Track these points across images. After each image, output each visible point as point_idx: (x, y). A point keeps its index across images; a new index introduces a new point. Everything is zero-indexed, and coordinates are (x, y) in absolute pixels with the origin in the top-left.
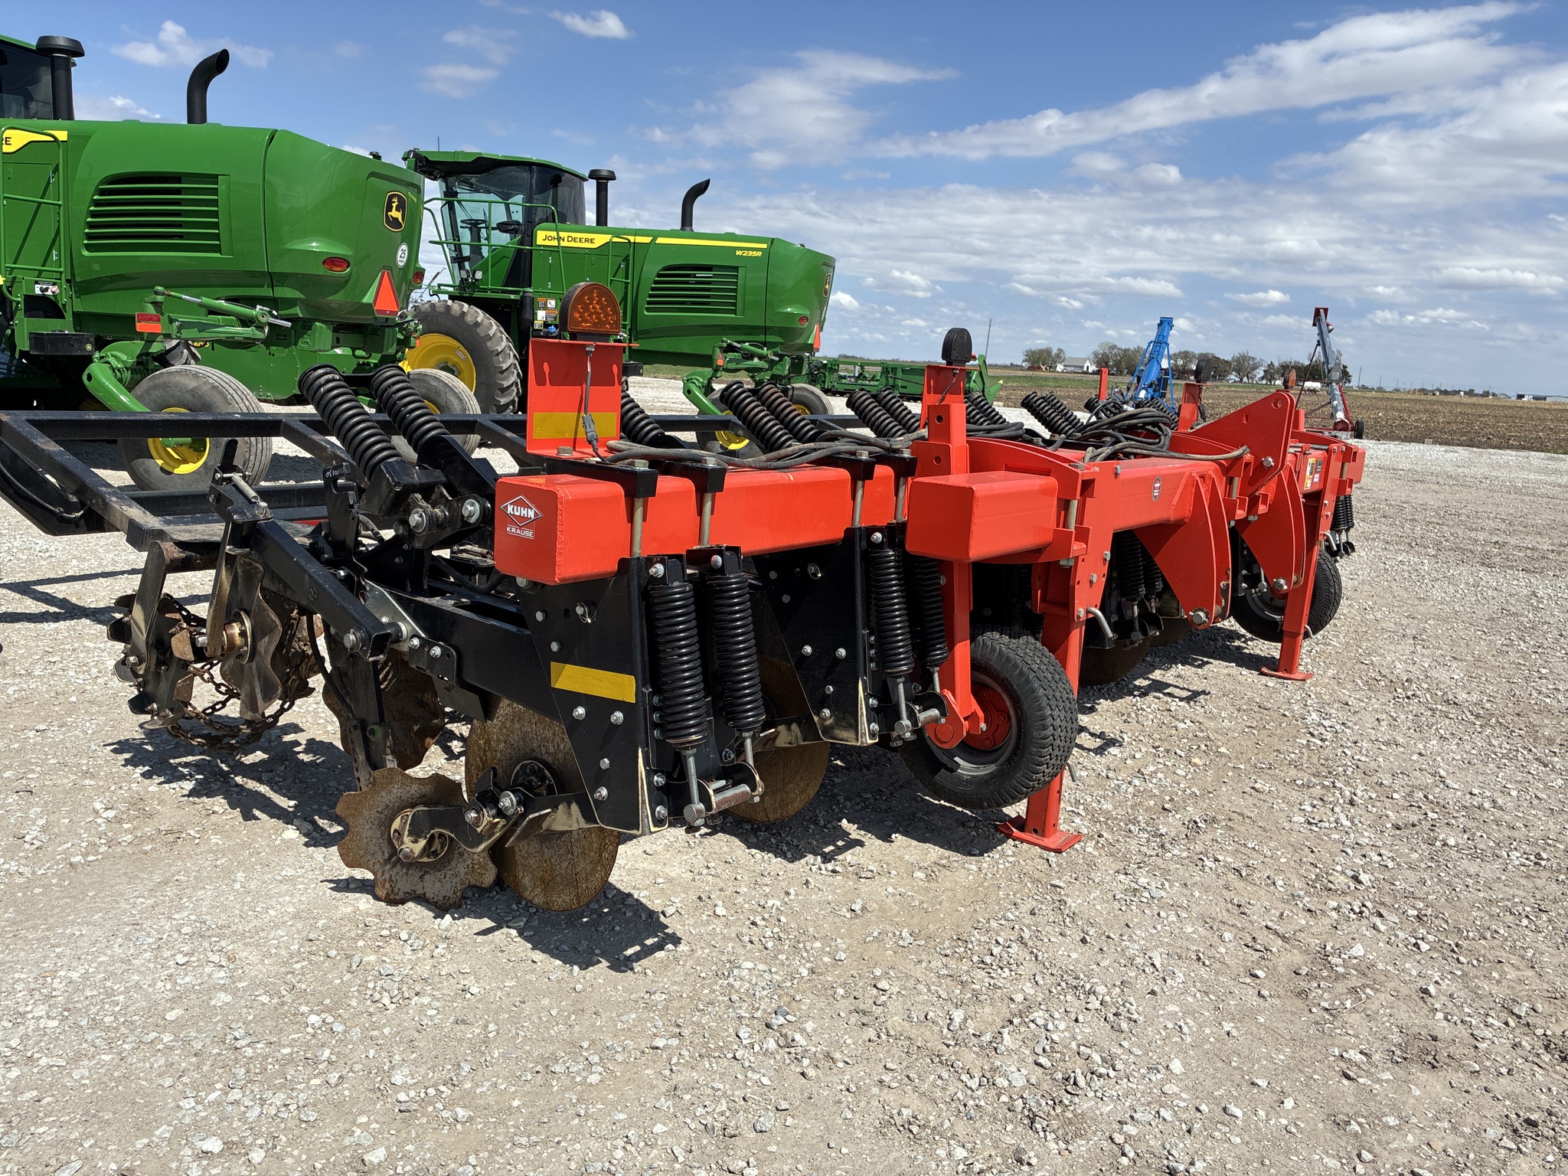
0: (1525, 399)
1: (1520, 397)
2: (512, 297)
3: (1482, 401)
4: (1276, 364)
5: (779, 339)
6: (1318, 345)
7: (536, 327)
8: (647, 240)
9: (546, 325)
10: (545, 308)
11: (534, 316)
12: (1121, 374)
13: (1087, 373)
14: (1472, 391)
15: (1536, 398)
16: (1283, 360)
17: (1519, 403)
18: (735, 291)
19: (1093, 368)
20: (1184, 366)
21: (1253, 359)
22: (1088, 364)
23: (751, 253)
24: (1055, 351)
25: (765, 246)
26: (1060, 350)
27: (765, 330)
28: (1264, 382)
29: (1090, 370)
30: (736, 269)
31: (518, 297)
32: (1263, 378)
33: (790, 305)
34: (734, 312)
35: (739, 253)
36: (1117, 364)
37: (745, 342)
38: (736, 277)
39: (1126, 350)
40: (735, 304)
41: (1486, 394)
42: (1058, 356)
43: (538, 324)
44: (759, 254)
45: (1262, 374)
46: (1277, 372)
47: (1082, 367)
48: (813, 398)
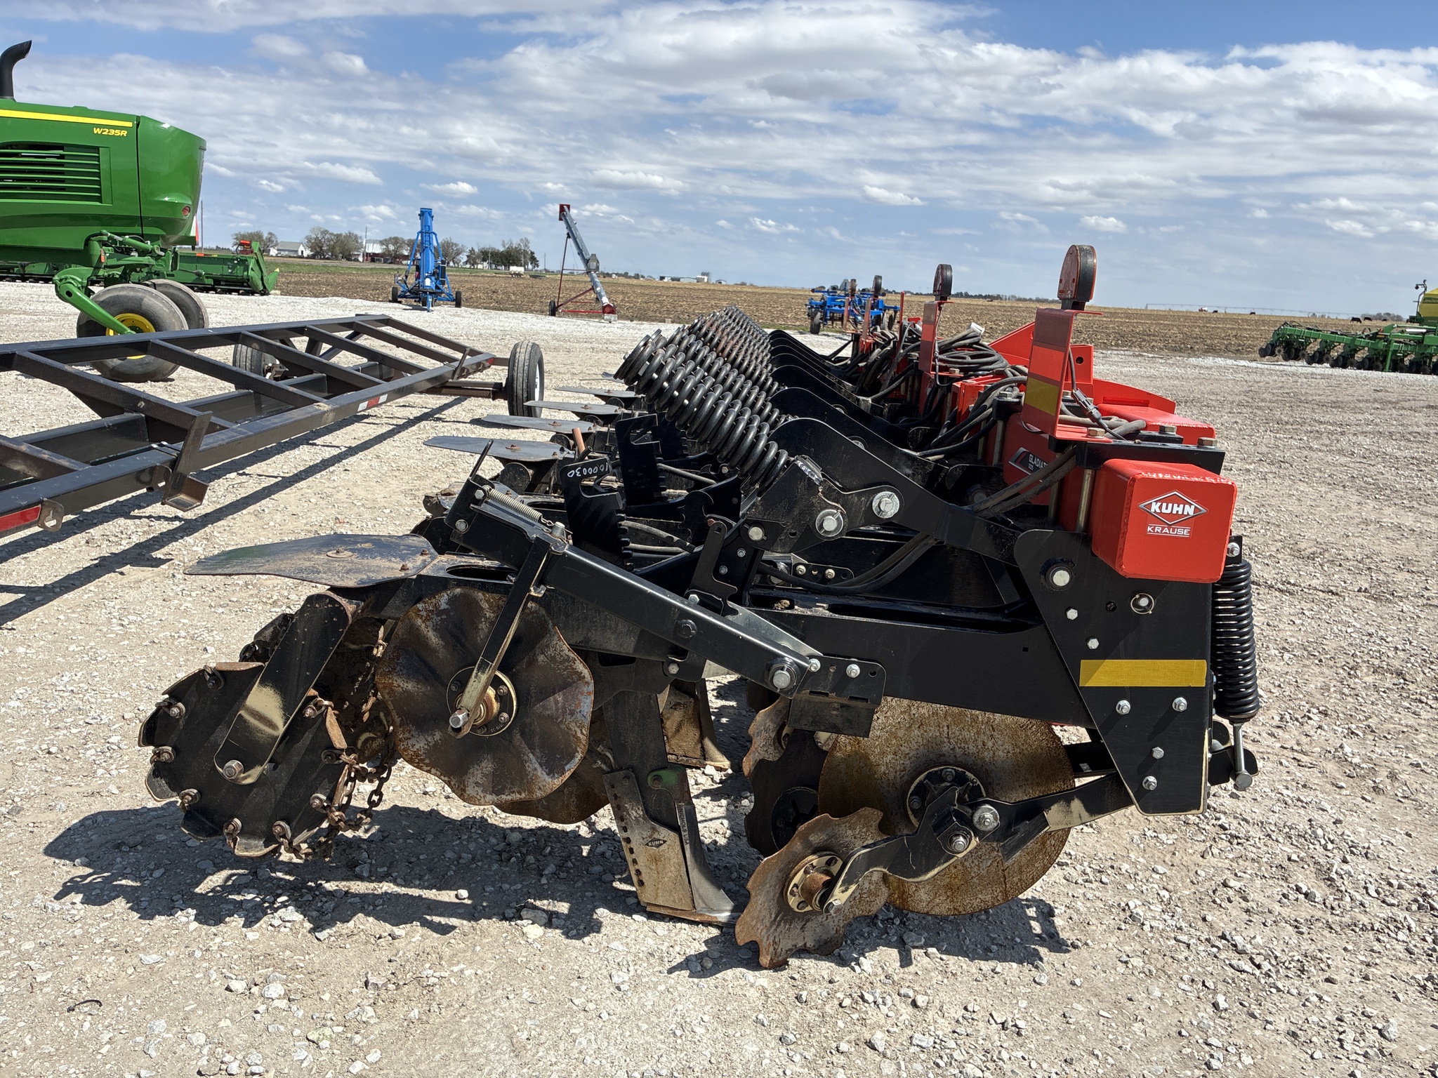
0: (666, 280)
1: (662, 278)
3: (635, 282)
4: (476, 250)
5: (159, 232)
6: (569, 236)
12: (337, 258)
13: (302, 257)
14: (626, 273)
15: (673, 279)
16: (482, 246)
17: (661, 283)
18: (98, 175)
19: (307, 253)
20: (395, 251)
21: (456, 245)
22: (301, 248)
23: (113, 132)
24: (265, 235)
25: (129, 124)
26: (270, 233)
27: (141, 221)
28: (468, 266)
29: (305, 255)
30: (96, 149)
32: (466, 262)
33: (168, 191)
34: (99, 199)
36: (332, 249)
37: (125, 234)
38: (98, 158)
39: (338, 236)
40: (99, 191)
41: (637, 276)
42: (270, 240)
44: (124, 133)
45: (465, 259)
46: (478, 257)
47: (297, 251)
48: (181, 295)
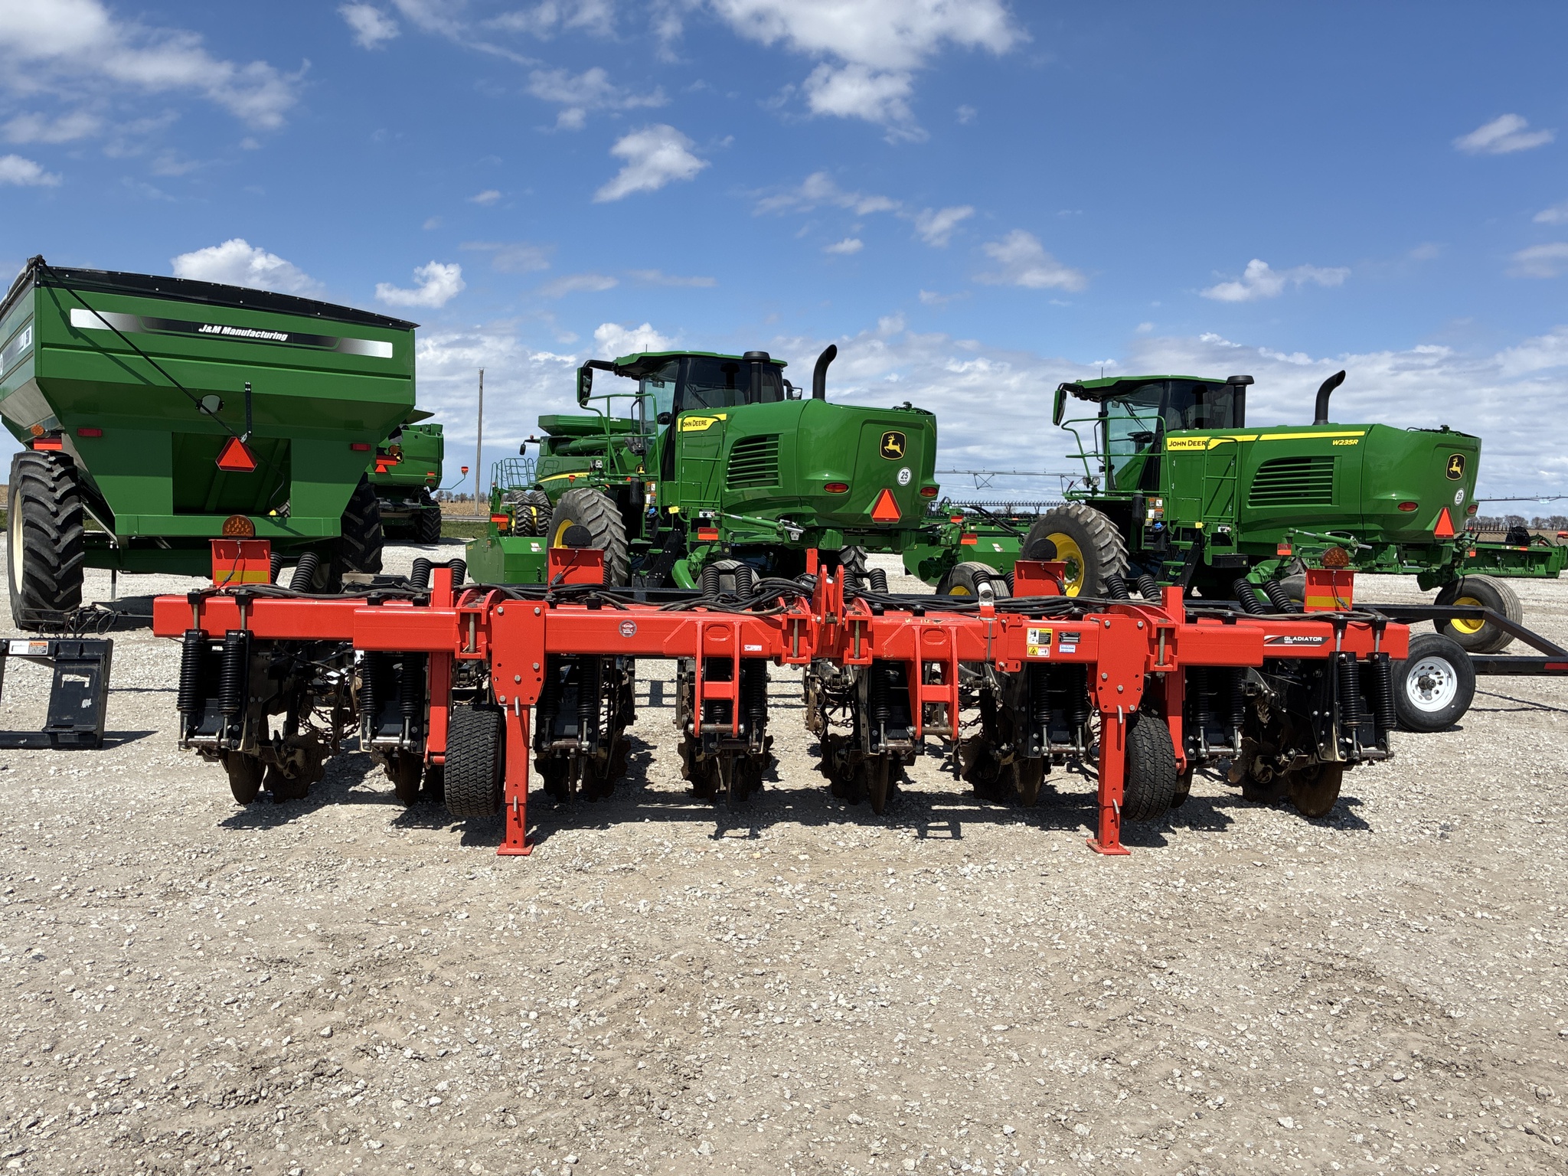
2: (1123, 499)
5: (1378, 527)
7: (1147, 525)
8: (1253, 438)
9: (1155, 522)
10: (1154, 507)
11: (1145, 514)
18: (1331, 480)
23: (1347, 442)
25: (1362, 433)
27: (1362, 518)
30: (1332, 458)
31: (1129, 498)
33: (1391, 490)
34: (1330, 501)
35: (1335, 443)
38: (1332, 467)
40: (1331, 494)
43: (1148, 522)
44: (1356, 442)
